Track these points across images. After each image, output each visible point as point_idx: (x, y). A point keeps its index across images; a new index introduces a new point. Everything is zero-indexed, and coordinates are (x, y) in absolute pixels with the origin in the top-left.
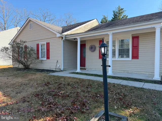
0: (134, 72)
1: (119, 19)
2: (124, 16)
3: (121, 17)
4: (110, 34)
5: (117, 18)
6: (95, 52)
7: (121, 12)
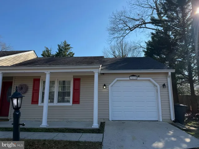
0: (74, 120)
1: (65, 55)
2: (70, 53)
3: (67, 54)
4: (47, 73)
5: (61, 53)
6: (26, 94)
7: (67, 48)
